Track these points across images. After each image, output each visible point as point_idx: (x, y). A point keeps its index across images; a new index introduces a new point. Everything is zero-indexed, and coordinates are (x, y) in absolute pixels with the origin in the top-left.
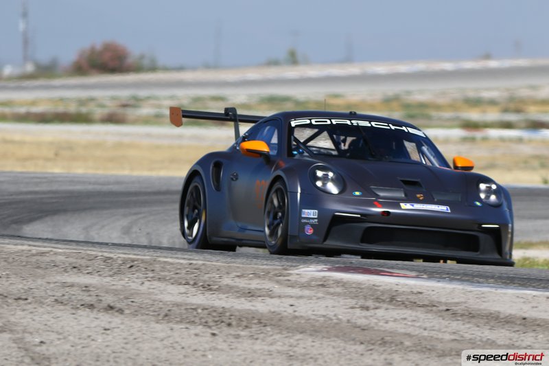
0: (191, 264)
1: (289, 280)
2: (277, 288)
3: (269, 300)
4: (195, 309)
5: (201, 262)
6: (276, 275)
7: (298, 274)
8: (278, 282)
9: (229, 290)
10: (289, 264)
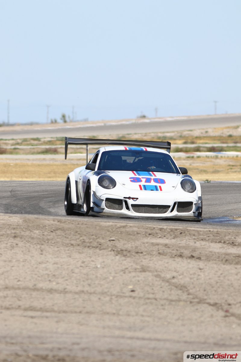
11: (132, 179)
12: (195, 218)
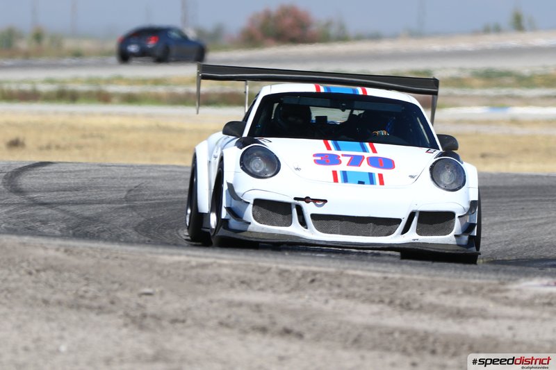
0: (385, 278)
1: (507, 298)
2: (492, 307)
3: (482, 322)
4: (391, 333)
5: (397, 276)
6: (491, 291)
7: (517, 290)
8: (494, 300)
9: (433, 309)
10: (508, 277)
11: (319, 158)
12: (459, 248)
